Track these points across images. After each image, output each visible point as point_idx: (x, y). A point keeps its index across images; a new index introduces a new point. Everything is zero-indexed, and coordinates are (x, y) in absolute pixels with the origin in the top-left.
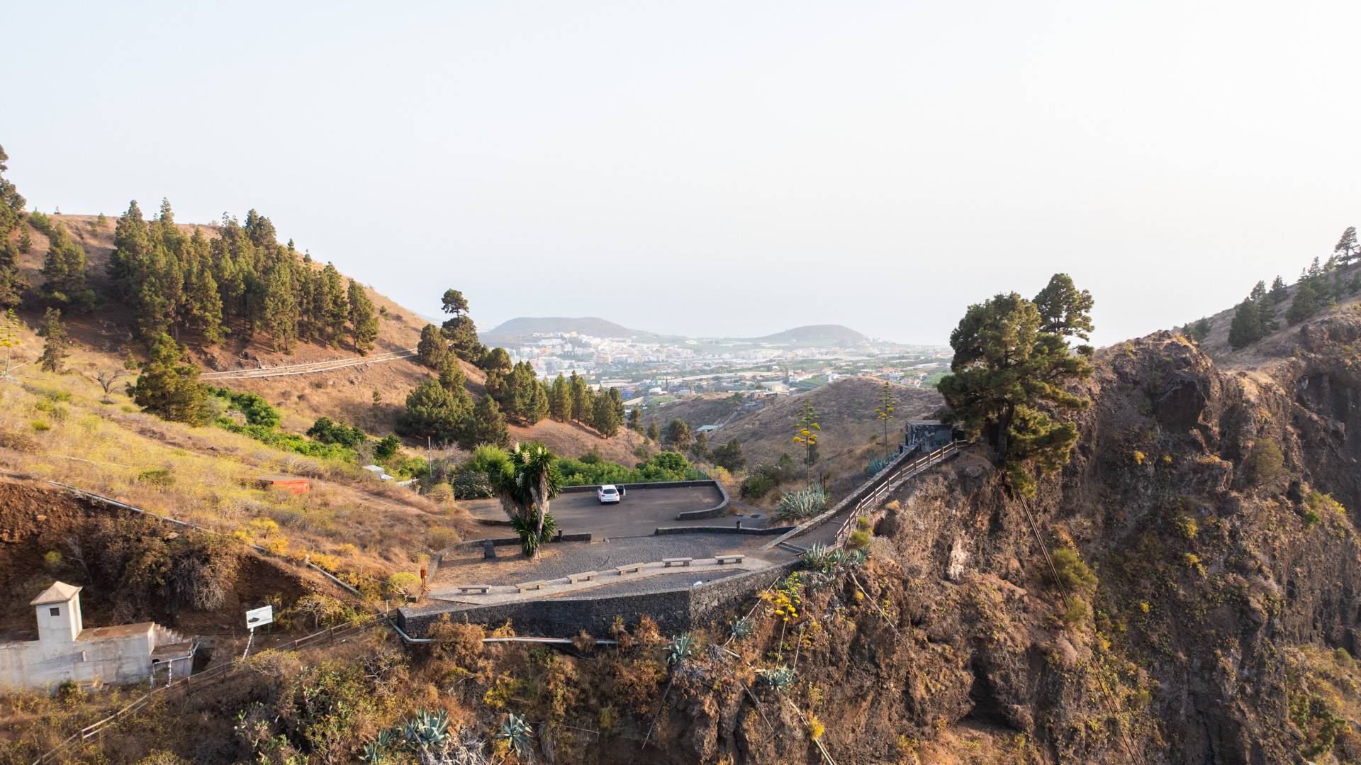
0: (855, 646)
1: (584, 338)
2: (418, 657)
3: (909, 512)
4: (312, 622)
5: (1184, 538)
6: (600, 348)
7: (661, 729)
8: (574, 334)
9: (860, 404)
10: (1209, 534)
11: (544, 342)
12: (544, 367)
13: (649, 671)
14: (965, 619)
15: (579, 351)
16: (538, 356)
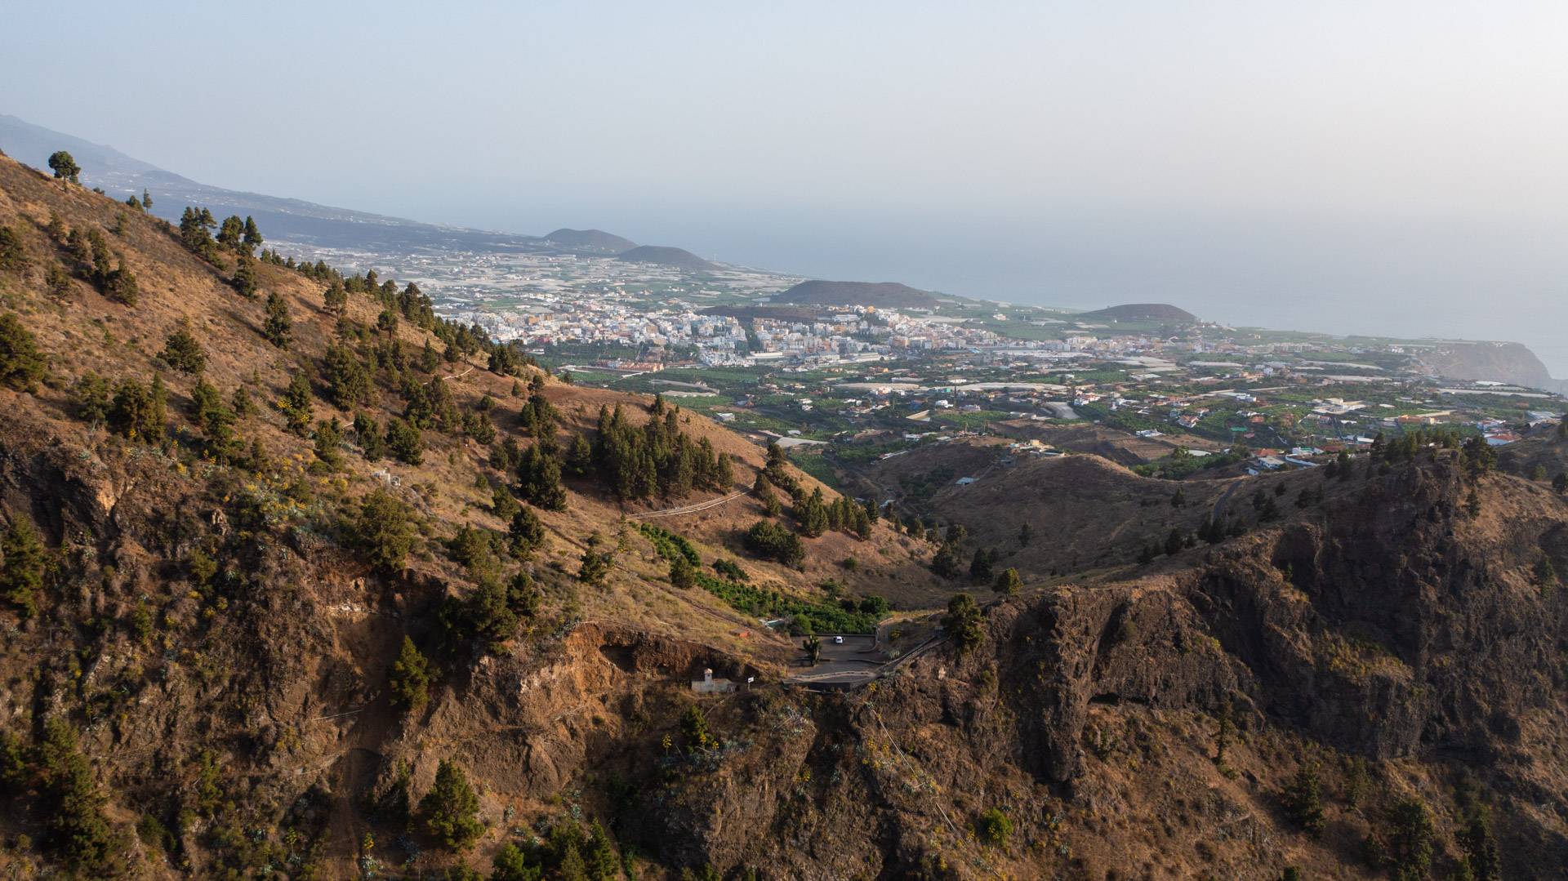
0: (895, 699)
1: (882, 313)
2: (787, 693)
3: (922, 661)
4: (762, 682)
5: (1038, 668)
6: (897, 327)
7: (840, 714)
8: (871, 309)
9: (1082, 483)
10: (1049, 669)
11: (839, 318)
12: (837, 349)
13: (838, 701)
14: (941, 692)
15: (875, 330)
16: (833, 334)
